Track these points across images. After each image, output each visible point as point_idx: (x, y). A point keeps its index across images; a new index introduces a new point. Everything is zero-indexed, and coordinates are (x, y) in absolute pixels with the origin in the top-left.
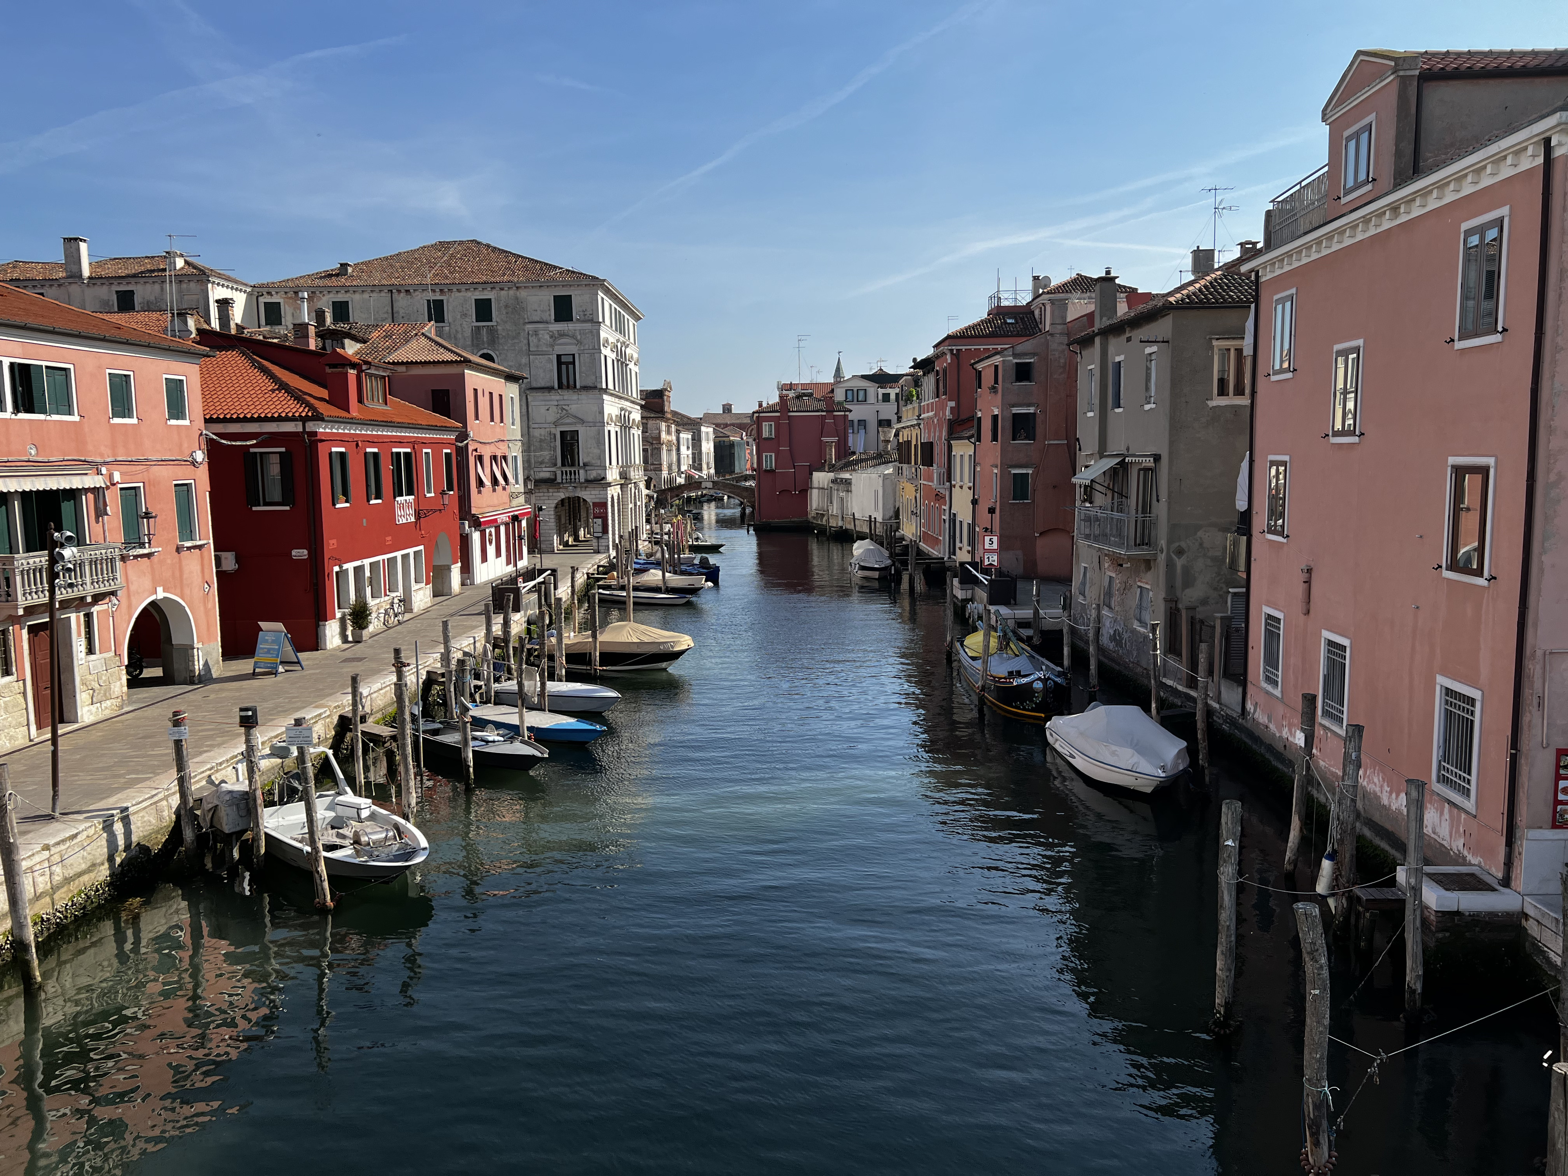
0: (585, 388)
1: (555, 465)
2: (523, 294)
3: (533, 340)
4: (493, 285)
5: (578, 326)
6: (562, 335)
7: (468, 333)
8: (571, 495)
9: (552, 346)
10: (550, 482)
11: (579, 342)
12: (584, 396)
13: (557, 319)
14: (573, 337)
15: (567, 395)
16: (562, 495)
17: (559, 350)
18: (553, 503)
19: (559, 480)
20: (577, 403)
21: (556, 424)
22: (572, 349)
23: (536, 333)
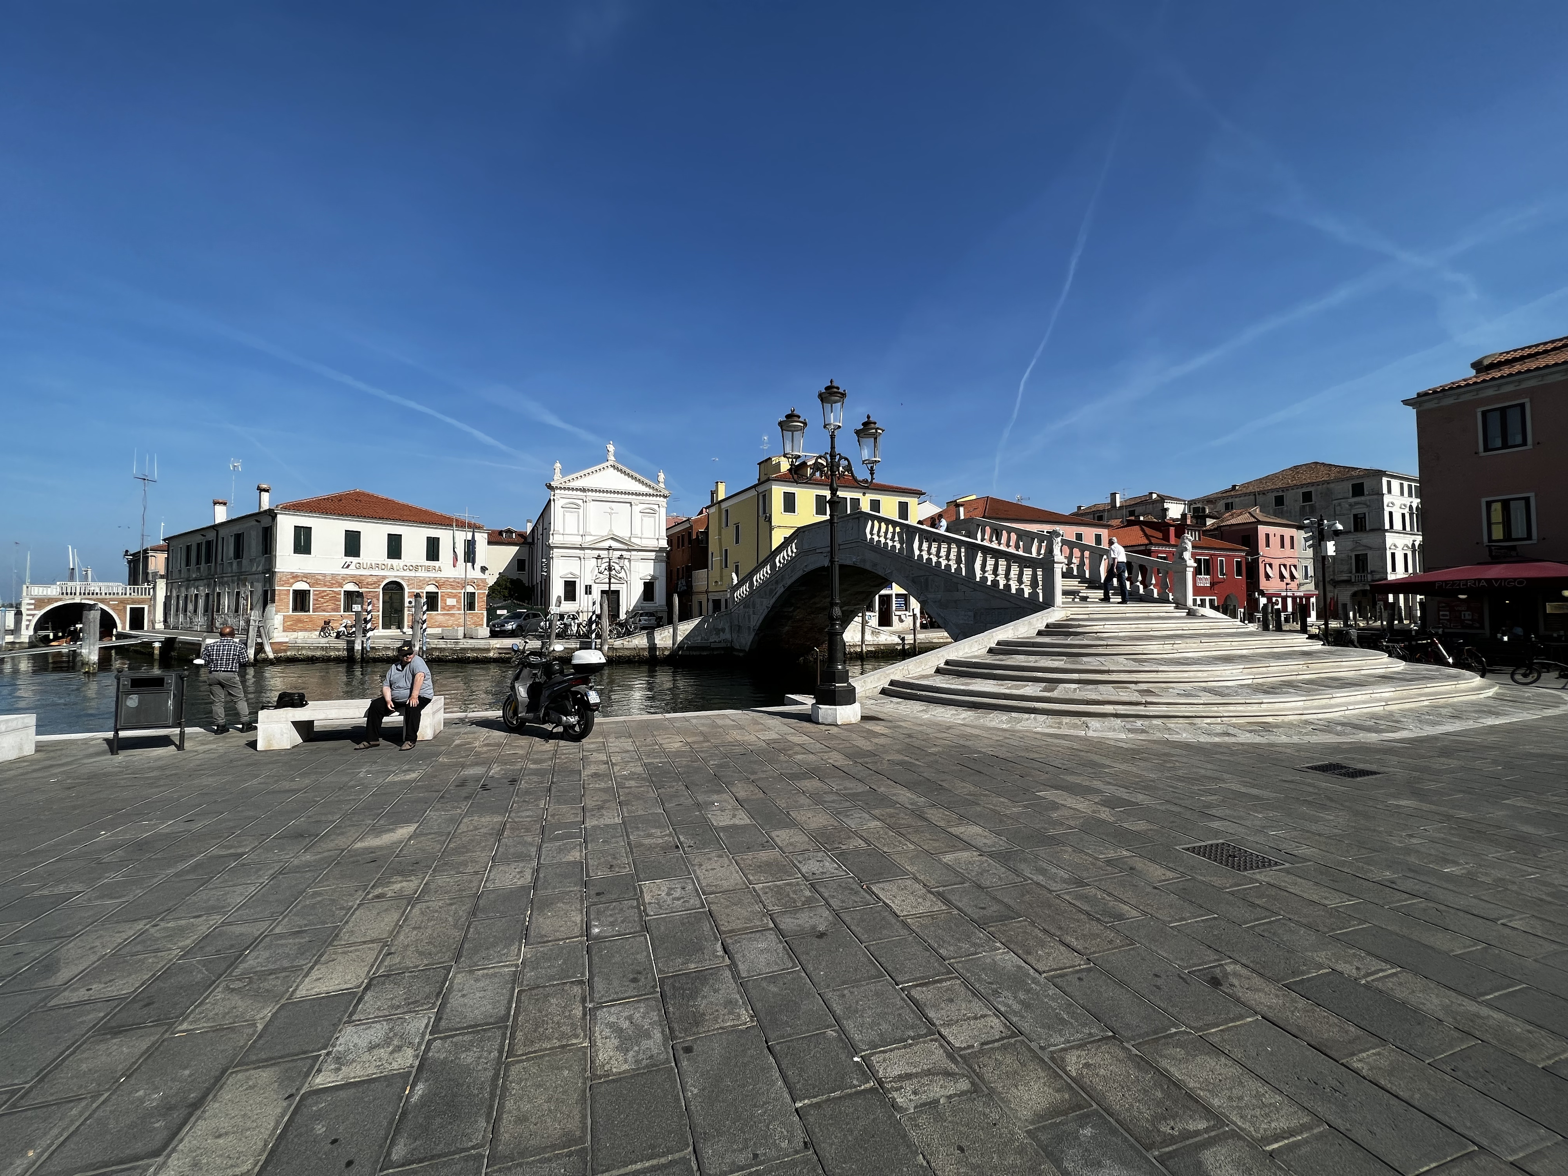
0: (1372, 530)
1: (1351, 572)
2: (1332, 486)
3: (1338, 508)
4: (1312, 484)
5: (1368, 498)
6: (1356, 503)
7: (1298, 508)
8: (1362, 588)
9: (1350, 510)
10: (1348, 582)
11: (1368, 506)
12: (1372, 535)
13: (1354, 495)
14: (1365, 504)
15: (1359, 535)
16: (1355, 589)
17: (1355, 512)
18: (1349, 593)
19: (1353, 580)
20: (1366, 539)
21: (1352, 550)
22: (1365, 510)
23: (1340, 504)
